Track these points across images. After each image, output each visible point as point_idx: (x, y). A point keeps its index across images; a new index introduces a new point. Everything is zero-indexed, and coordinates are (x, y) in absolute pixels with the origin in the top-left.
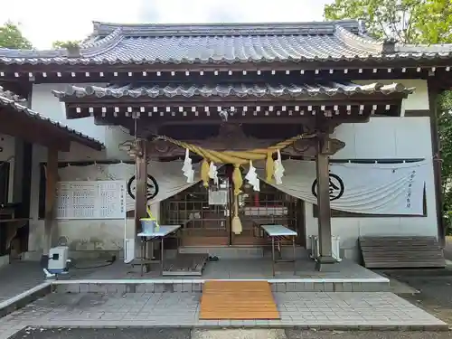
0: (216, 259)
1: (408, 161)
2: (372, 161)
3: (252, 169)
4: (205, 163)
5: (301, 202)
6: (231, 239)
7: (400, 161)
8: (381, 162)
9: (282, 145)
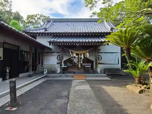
0: (75, 73)
1: (115, 53)
2: (108, 53)
3: (82, 55)
4: (73, 53)
5: (93, 61)
6: (78, 69)
7: (114, 53)
8: (110, 53)
9: (88, 50)
